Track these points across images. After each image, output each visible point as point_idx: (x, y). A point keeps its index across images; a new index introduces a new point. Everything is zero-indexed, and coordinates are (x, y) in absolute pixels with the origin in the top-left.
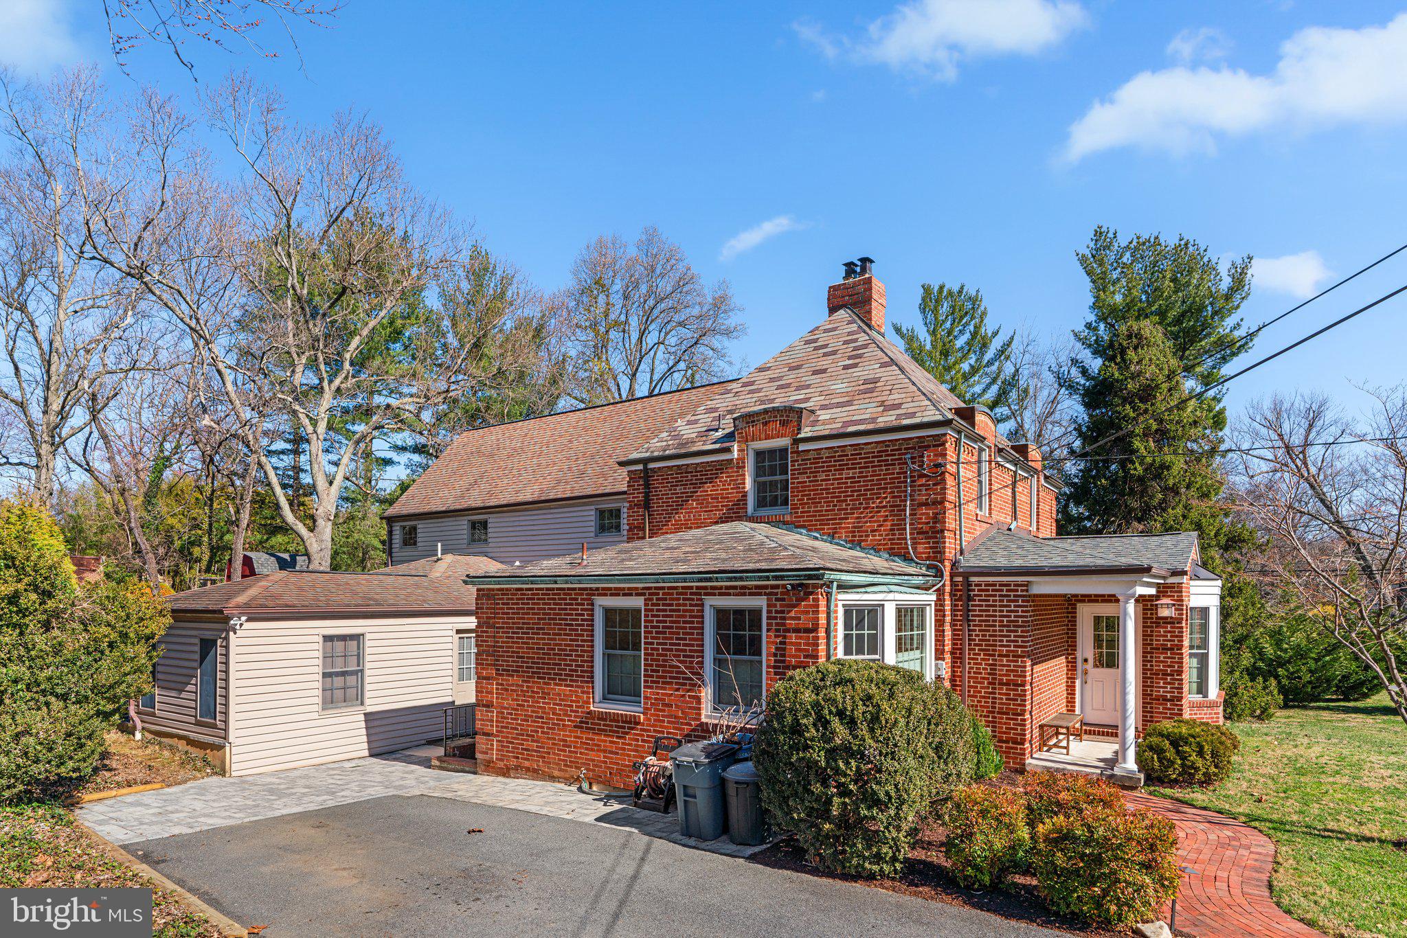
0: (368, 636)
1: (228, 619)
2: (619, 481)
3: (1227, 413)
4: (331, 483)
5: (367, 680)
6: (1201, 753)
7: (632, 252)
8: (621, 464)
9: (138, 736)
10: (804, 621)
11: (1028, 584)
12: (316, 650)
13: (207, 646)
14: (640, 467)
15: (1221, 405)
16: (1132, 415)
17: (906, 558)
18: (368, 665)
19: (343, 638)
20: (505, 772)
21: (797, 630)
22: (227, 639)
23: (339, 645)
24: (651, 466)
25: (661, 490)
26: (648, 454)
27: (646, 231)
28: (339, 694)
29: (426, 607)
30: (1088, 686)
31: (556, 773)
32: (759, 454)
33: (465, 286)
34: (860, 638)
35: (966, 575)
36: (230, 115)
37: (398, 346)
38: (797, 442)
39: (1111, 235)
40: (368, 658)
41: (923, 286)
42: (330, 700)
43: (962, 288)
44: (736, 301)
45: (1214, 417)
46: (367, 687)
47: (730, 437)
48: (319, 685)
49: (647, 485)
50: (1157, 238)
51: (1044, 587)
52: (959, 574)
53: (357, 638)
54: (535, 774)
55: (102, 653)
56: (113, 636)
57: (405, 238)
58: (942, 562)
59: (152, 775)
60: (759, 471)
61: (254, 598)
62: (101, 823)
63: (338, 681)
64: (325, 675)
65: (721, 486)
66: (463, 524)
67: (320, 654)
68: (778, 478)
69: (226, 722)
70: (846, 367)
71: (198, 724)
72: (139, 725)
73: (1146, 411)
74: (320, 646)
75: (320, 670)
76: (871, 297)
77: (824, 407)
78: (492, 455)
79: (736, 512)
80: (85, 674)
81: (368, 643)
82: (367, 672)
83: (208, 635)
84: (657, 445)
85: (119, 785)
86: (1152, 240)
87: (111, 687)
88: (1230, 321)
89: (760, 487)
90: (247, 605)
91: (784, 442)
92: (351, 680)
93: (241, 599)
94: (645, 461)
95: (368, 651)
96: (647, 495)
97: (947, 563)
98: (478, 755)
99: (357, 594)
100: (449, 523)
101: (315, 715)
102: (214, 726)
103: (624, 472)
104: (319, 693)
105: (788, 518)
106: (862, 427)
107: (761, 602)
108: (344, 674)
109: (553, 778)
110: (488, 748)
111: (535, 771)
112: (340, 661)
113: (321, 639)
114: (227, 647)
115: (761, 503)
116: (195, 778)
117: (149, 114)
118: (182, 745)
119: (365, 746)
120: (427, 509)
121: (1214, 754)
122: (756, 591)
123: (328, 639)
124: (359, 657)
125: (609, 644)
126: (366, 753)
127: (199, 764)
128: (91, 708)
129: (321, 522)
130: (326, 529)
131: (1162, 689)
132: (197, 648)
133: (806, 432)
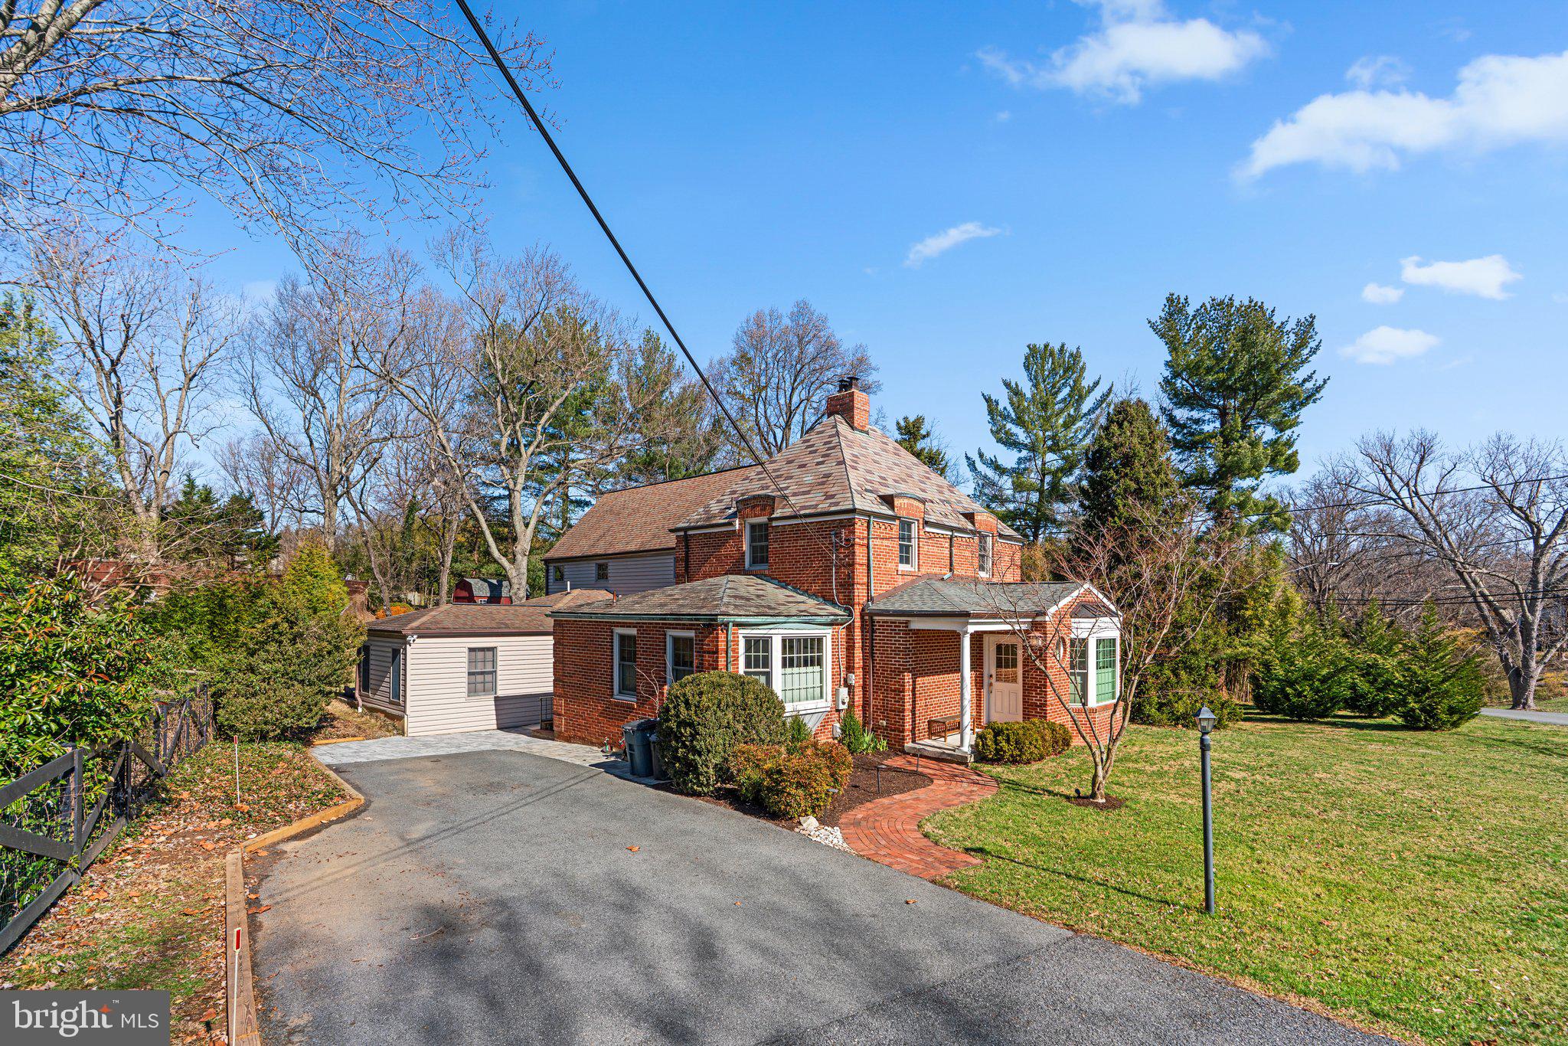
0: (499, 649)
1: (405, 637)
2: (671, 541)
3: (1299, 457)
4: (527, 525)
5: (499, 678)
6: (1008, 741)
7: (787, 321)
8: (671, 531)
9: (360, 710)
10: (711, 647)
11: (907, 622)
12: (464, 657)
13: (396, 653)
14: (682, 533)
15: (1294, 449)
16: (1115, 477)
17: (834, 604)
18: (499, 668)
19: (482, 649)
20: (568, 740)
21: (709, 652)
22: (405, 649)
23: (480, 655)
24: (690, 533)
25: (695, 550)
26: (686, 525)
27: (798, 304)
28: (480, 687)
29: (541, 629)
30: (992, 695)
31: (594, 740)
32: (753, 527)
33: (640, 362)
34: (757, 658)
35: (872, 614)
36: (449, 257)
37: (589, 413)
38: (771, 520)
39: (1182, 300)
40: (499, 663)
41: (1029, 346)
42: (473, 691)
43: (1063, 346)
44: (873, 362)
45: (1286, 460)
46: (499, 683)
47: (734, 515)
48: (466, 680)
49: (687, 547)
50: (1230, 299)
51: (917, 624)
52: (867, 614)
53: (493, 649)
54: (584, 741)
55: (323, 657)
56: (330, 647)
57: (595, 328)
58: (853, 606)
59: (361, 732)
60: (753, 539)
61: (423, 624)
62: (322, 755)
63: (480, 678)
64: (470, 674)
65: (729, 549)
66: (592, 568)
67: (466, 660)
68: (763, 544)
69: (405, 701)
70: (818, 464)
71: (391, 703)
72: (361, 703)
73: (1126, 475)
74: (466, 655)
75: (466, 670)
76: (853, 407)
77: (795, 494)
78: (618, 514)
79: (738, 569)
80: (313, 669)
81: (499, 653)
82: (499, 673)
83: (396, 646)
84: (696, 517)
85: (338, 737)
86: (1226, 301)
87: (327, 677)
88: (1301, 374)
89: (754, 549)
90: (418, 628)
91: (763, 519)
92: (488, 678)
93: (415, 624)
94: (685, 529)
95: (499, 658)
96: (687, 553)
97: (857, 607)
98: (555, 728)
99: (495, 619)
100: (584, 565)
101: (463, 700)
102: (399, 704)
103: (673, 536)
104: (466, 685)
105: (767, 572)
106: (807, 511)
107: (691, 634)
108: (482, 673)
109: (592, 744)
110: (560, 723)
111: (583, 739)
112: (480, 665)
113: (466, 650)
114: (405, 654)
115: (754, 561)
116: (386, 736)
117: (392, 264)
118: (382, 716)
119: (495, 722)
120: (570, 554)
121: (1017, 742)
122: (689, 627)
123: (471, 650)
124: (494, 662)
125: (622, 658)
126: (495, 727)
127: (390, 728)
128: (316, 689)
129: (519, 557)
130: (523, 562)
131: (1035, 699)
132: (390, 655)
133: (777, 514)
